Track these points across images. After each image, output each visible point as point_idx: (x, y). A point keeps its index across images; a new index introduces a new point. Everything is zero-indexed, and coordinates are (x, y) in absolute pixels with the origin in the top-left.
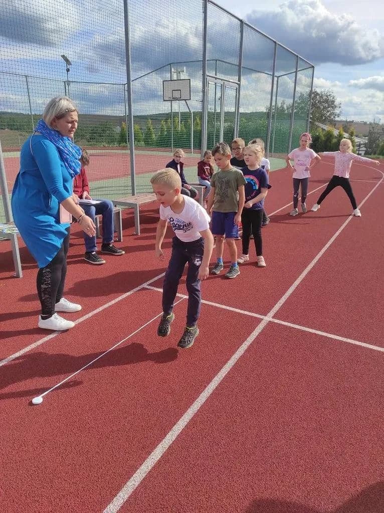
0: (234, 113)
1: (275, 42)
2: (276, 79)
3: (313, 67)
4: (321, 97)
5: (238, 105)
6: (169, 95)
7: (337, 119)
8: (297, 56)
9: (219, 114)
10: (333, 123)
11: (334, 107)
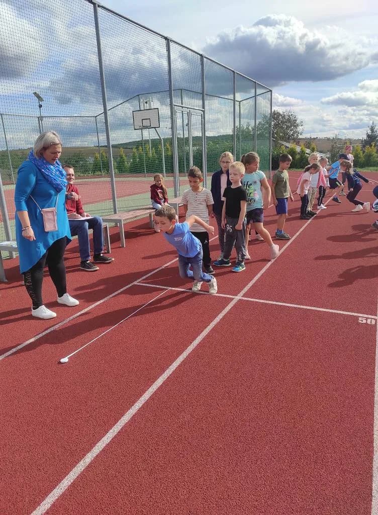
0: (201, 137)
1: (234, 72)
2: (237, 103)
3: (271, 91)
4: (284, 117)
5: (204, 130)
6: (138, 124)
7: (300, 137)
8: (255, 82)
9: (187, 139)
10: (297, 141)
11: (296, 126)
